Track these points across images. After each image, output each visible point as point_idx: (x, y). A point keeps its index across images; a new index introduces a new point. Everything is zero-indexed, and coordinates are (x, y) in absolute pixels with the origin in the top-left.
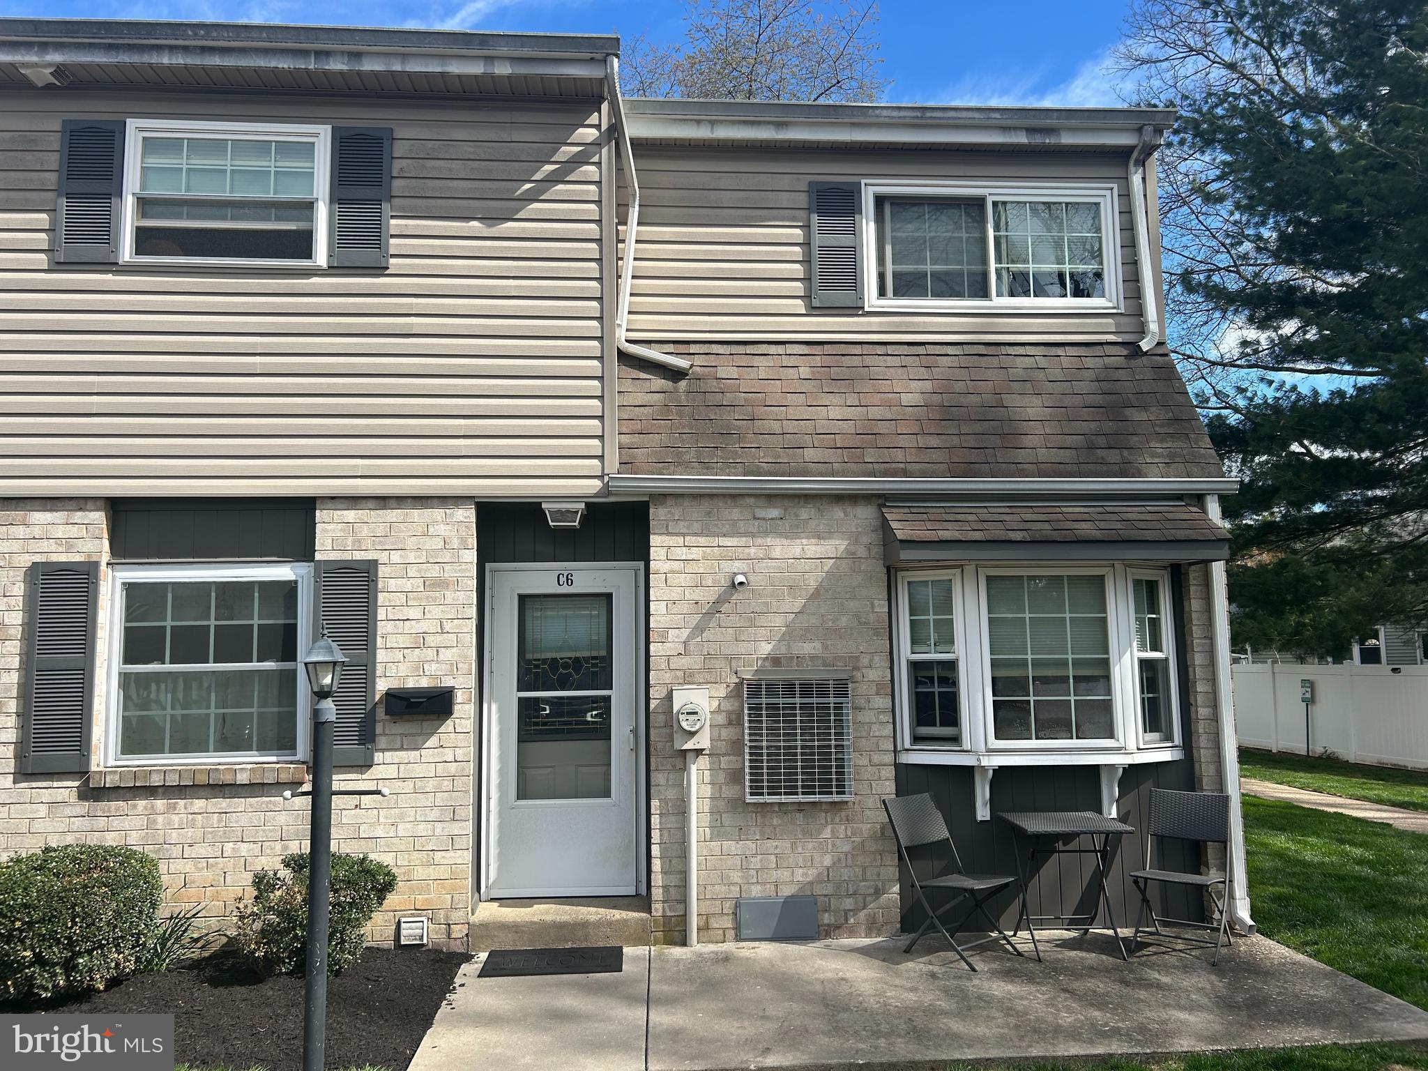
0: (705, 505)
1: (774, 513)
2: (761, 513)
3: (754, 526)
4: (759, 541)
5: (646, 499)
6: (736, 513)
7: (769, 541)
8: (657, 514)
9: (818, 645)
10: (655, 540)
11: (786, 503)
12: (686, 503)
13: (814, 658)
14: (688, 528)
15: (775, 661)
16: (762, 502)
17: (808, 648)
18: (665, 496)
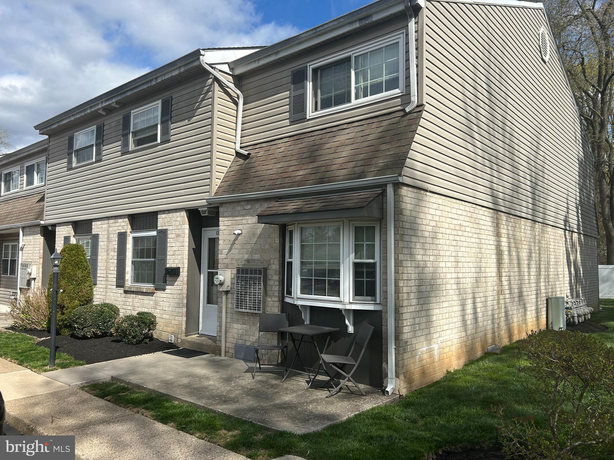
0: (232, 205)
1: (249, 207)
2: (246, 207)
3: (244, 212)
4: (245, 218)
5: (218, 205)
6: (239, 208)
7: (248, 218)
8: (221, 210)
9: (259, 255)
10: (221, 219)
11: (252, 203)
12: (228, 205)
13: (258, 260)
14: (228, 214)
15: (248, 261)
16: (246, 203)
17: (257, 257)
18: (223, 203)
